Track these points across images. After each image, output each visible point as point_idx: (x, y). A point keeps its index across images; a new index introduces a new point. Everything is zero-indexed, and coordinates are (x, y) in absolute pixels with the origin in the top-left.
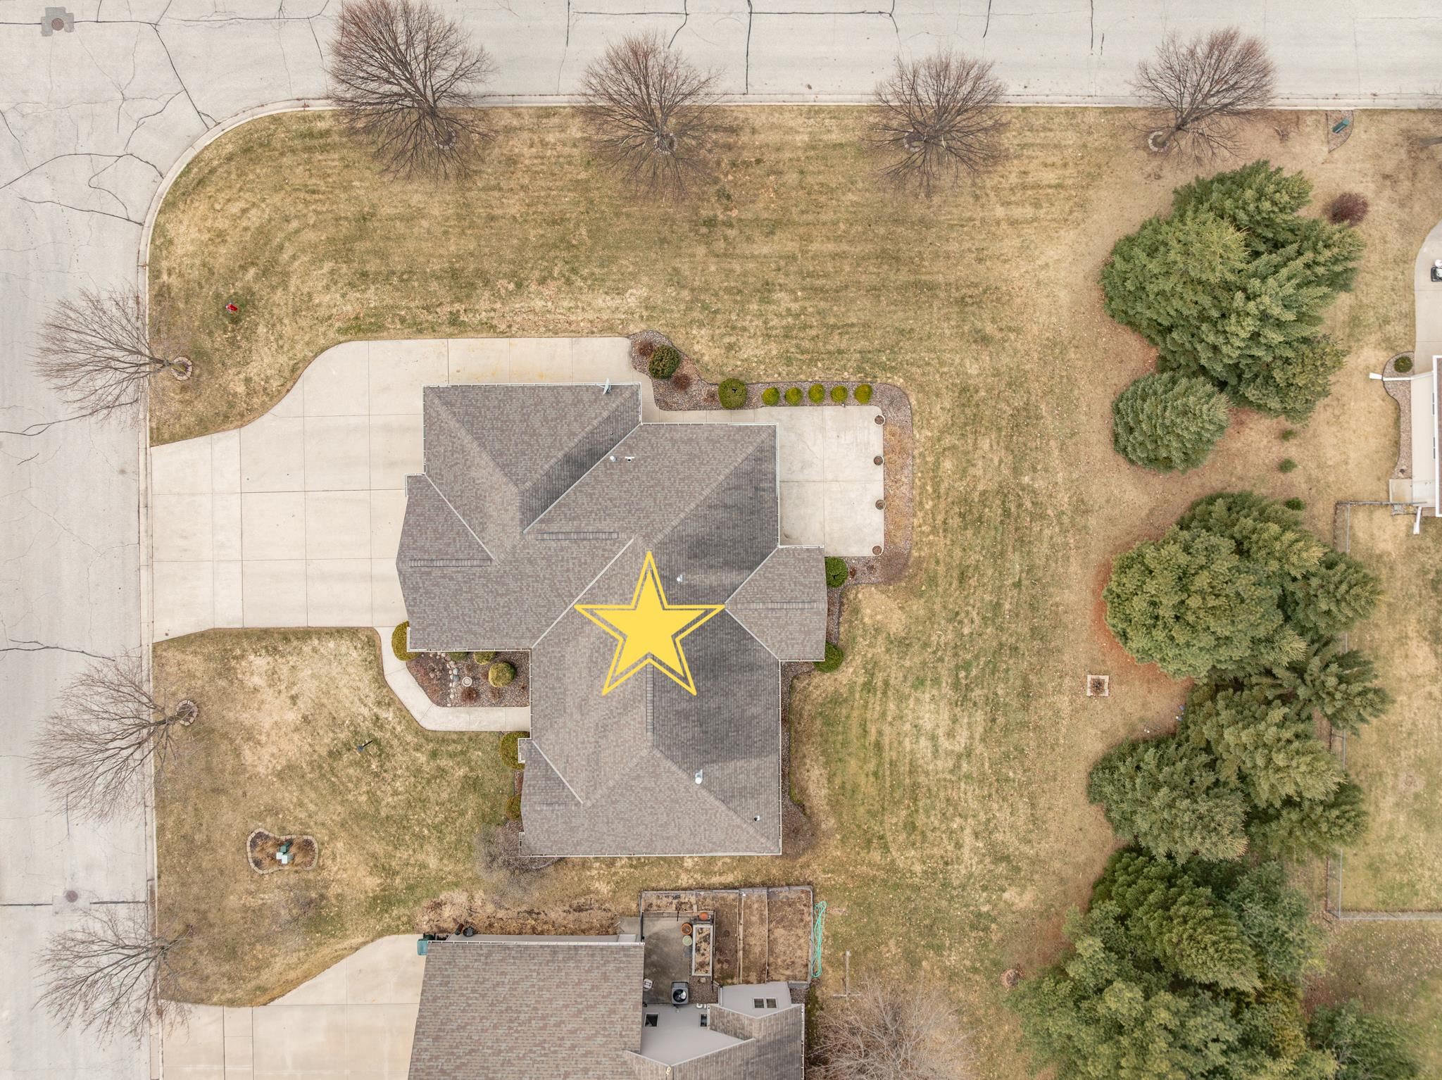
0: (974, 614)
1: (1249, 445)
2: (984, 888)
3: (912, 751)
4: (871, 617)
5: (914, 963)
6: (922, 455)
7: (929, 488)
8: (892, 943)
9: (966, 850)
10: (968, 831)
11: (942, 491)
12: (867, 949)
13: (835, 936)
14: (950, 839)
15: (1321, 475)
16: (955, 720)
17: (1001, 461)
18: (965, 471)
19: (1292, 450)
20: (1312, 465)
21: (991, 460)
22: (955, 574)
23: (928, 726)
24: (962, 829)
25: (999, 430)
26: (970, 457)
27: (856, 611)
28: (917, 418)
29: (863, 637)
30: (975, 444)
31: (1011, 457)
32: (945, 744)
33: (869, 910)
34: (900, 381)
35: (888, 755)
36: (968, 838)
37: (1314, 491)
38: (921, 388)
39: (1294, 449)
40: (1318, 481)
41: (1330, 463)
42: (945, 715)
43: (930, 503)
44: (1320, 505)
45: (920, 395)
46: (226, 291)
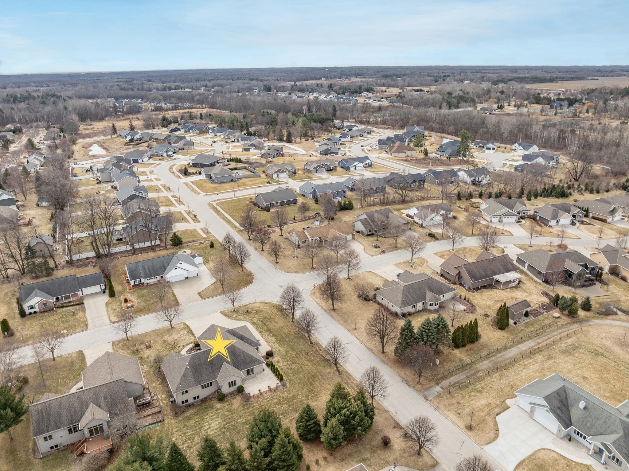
1: (319, 452)
3: (205, 425)
4: (234, 402)
6: (275, 395)
7: (268, 399)
11: (269, 402)
13: (152, 430)
18: (276, 404)
23: (212, 426)
26: (280, 404)
28: (282, 391)
29: (229, 402)
30: (283, 404)
32: (209, 430)
33: (159, 434)
35: (201, 422)
38: (289, 390)
39: (323, 463)
42: (217, 427)
43: (265, 401)
46: (250, 310)
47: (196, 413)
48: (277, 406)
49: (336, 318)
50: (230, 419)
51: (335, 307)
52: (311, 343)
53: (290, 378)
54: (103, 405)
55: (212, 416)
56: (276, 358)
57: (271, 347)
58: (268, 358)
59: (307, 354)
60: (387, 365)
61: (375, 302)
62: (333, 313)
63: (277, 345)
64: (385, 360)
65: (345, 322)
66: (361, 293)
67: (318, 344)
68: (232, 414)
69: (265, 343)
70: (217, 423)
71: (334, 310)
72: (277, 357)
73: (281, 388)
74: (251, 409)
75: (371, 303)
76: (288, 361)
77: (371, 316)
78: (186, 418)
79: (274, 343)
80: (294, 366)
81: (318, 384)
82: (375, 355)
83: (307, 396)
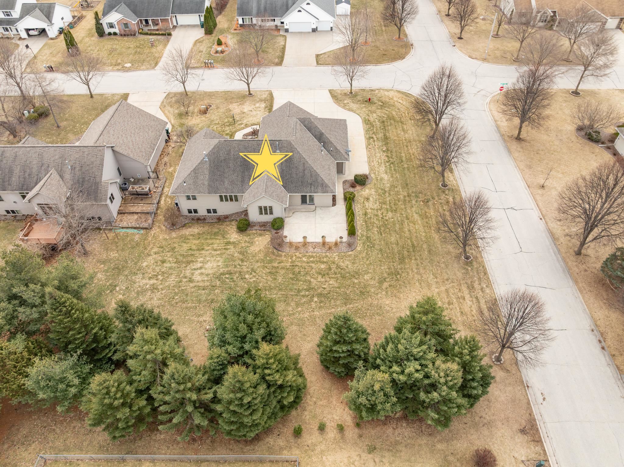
0: (254, 279)
1: (334, 408)
2: (127, 288)
3: (197, 261)
4: (258, 240)
5: (104, 262)
6: (327, 256)
7: (312, 259)
8: (117, 255)
9: (147, 281)
10: (155, 282)
11: (311, 264)
12: (117, 247)
13: (128, 236)
14: (155, 275)
15: (316, 452)
16: (207, 275)
17: (324, 288)
18: (320, 274)
19: (332, 433)
20: (323, 447)
21: (325, 285)
22: (274, 270)
23: (206, 266)
24: (157, 280)
25: (339, 288)
26: (326, 276)
27: (261, 235)
28: (343, 254)
29: (250, 238)
30: (332, 278)
31: (326, 292)
32: (197, 272)
33: (133, 248)
34: (359, 249)
35: (197, 253)
36: (152, 281)
37: (307, 448)
38: (356, 256)
39: (333, 436)
40: (313, 451)
41: (324, 458)
42: (210, 272)
43: (305, 260)
44: (297, 452)
45: (353, 256)
46: (375, 100)
47: (199, 236)
48: (320, 277)
49: (516, 154)
50: (235, 267)
51: (523, 135)
52: (445, 185)
53: (370, 234)
54: (67, 176)
55: (216, 250)
56: (367, 191)
57: (372, 169)
58: (353, 186)
59: (426, 202)
60: (576, 282)
61: (608, 148)
62: (514, 145)
63: (383, 168)
64: (576, 269)
65: (530, 167)
66: (587, 122)
67: (455, 191)
68: (242, 261)
69: (366, 159)
70: (215, 265)
71: (518, 139)
72: (370, 189)
73: (343, 248)
74: (276, 265)
75: (598, 149)
76: (385, 203)
77: (586, 173)
78: (181, 237)
79: (380, 164)
80: (390, 215)
81: (414, 267)
82: (559, 251)
83: (382, 281)
